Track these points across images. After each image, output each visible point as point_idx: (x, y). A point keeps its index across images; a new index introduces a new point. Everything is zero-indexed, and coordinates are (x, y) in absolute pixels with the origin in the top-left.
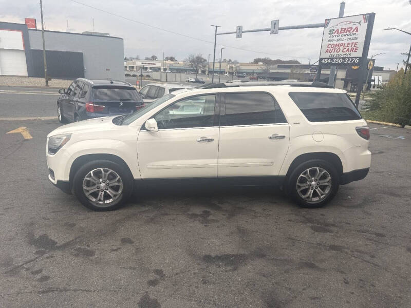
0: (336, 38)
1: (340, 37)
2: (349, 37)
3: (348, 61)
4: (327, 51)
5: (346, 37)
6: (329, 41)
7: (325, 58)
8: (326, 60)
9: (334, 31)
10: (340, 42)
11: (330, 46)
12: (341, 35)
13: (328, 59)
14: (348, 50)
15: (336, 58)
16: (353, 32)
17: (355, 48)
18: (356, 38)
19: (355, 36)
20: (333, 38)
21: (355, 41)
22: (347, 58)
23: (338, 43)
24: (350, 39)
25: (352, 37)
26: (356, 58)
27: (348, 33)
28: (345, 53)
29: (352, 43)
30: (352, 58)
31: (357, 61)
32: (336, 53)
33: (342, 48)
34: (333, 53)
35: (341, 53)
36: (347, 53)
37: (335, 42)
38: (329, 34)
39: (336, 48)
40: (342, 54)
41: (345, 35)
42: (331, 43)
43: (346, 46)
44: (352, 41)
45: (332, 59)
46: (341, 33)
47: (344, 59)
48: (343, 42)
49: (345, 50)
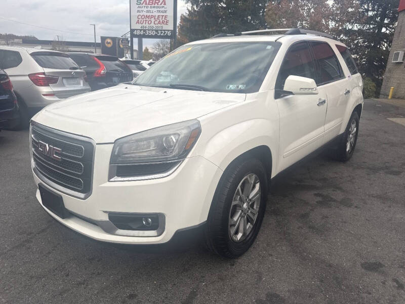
0: (145, 9)
1: (149, 9)
2: (159, 9)
3: (161, 33)
4: (138, 22)
5: (155, 10)
6: (138, 11)
7: (137, 30)
8: (138, 32)
9: (142, 2)
10: (151, 14)
11: (140, 17)
12: (149, 6)
13: (141, 30)
14: (159, 23)
15: (149, 30)
16: (161, 4)
17: (166, 21)
18: (166, 12)
19: (163, 9)
20: (142, 9)
21: (165, 14)
22: (160, 30)
23: (148, 14)
24: (159, 11)
25: (161, 9)
26: (168, 31)
27: (156, 5)
28: (157, 25)
29: (162, 16)
30: (164, 30)
31: (169, 34)
32: (147, 25)
33: (153, 20)
34: (144, 24)
35: (152, 24)
36: (159, 25)
37: (145, 14)
38: (137, 4)
39: (147, 19)
40: (154, 26)
41: (154, 7)
42: (141, 14)
43: (156, 17)
44: (162, 14)
45: (145, 31)
46: (149, 4)
47: (157, 31)
48: (154, 14)
49: (156, 22)
